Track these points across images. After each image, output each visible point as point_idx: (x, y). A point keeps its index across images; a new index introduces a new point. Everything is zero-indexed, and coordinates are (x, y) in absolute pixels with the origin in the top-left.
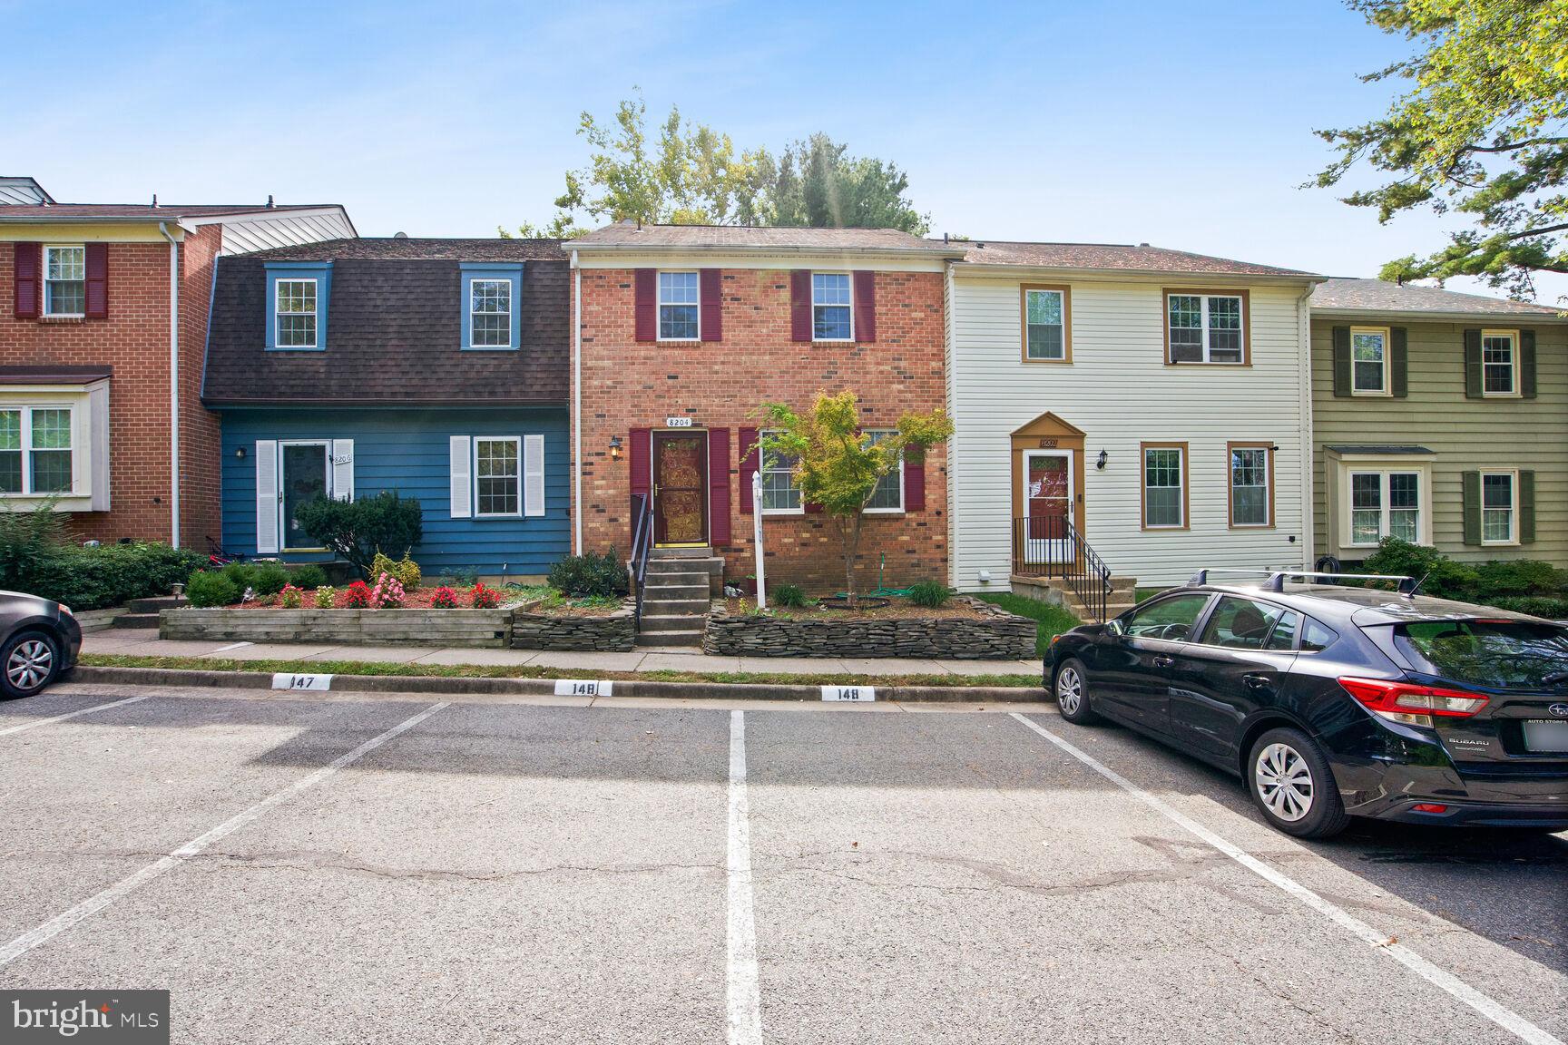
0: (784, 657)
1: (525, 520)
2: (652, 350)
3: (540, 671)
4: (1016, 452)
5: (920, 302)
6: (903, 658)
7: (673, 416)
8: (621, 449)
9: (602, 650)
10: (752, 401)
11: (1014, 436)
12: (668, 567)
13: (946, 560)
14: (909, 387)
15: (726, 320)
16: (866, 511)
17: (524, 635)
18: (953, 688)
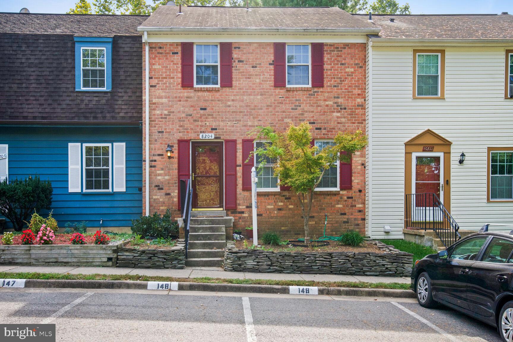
0: (268, 272)
1: (113, 194)
2: (191, 92)
3: (138, 278)
4: (408, 154)
5: (352, 62)
6: (335, 274)
7: (204, 132)
8: (173, 152)
9: (168, 268)
10: (250, 123)
11: (406, 144)
12: (202, 222)
13: (364, 219)
14: (343, 114)
15: (235, 74)
16: (317, 189)
17: (124, 259)
18: (361, 289)
